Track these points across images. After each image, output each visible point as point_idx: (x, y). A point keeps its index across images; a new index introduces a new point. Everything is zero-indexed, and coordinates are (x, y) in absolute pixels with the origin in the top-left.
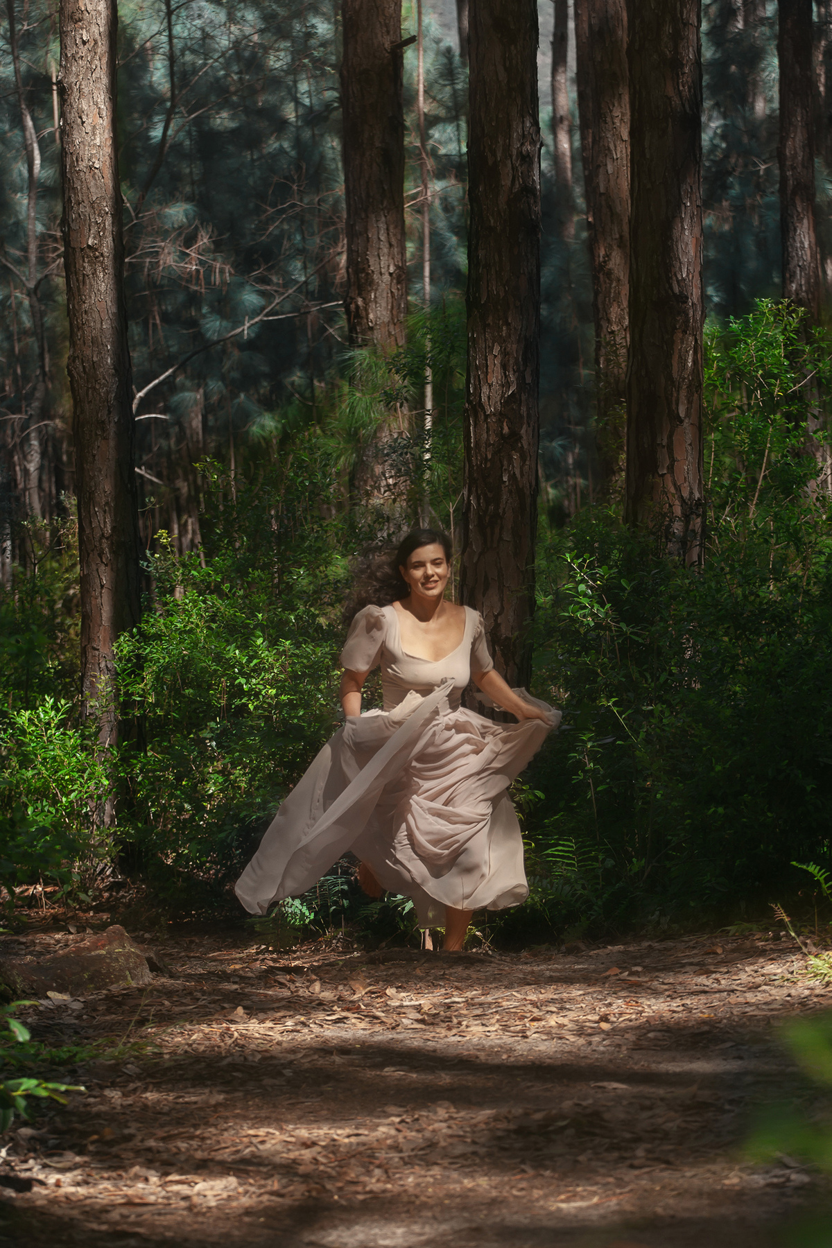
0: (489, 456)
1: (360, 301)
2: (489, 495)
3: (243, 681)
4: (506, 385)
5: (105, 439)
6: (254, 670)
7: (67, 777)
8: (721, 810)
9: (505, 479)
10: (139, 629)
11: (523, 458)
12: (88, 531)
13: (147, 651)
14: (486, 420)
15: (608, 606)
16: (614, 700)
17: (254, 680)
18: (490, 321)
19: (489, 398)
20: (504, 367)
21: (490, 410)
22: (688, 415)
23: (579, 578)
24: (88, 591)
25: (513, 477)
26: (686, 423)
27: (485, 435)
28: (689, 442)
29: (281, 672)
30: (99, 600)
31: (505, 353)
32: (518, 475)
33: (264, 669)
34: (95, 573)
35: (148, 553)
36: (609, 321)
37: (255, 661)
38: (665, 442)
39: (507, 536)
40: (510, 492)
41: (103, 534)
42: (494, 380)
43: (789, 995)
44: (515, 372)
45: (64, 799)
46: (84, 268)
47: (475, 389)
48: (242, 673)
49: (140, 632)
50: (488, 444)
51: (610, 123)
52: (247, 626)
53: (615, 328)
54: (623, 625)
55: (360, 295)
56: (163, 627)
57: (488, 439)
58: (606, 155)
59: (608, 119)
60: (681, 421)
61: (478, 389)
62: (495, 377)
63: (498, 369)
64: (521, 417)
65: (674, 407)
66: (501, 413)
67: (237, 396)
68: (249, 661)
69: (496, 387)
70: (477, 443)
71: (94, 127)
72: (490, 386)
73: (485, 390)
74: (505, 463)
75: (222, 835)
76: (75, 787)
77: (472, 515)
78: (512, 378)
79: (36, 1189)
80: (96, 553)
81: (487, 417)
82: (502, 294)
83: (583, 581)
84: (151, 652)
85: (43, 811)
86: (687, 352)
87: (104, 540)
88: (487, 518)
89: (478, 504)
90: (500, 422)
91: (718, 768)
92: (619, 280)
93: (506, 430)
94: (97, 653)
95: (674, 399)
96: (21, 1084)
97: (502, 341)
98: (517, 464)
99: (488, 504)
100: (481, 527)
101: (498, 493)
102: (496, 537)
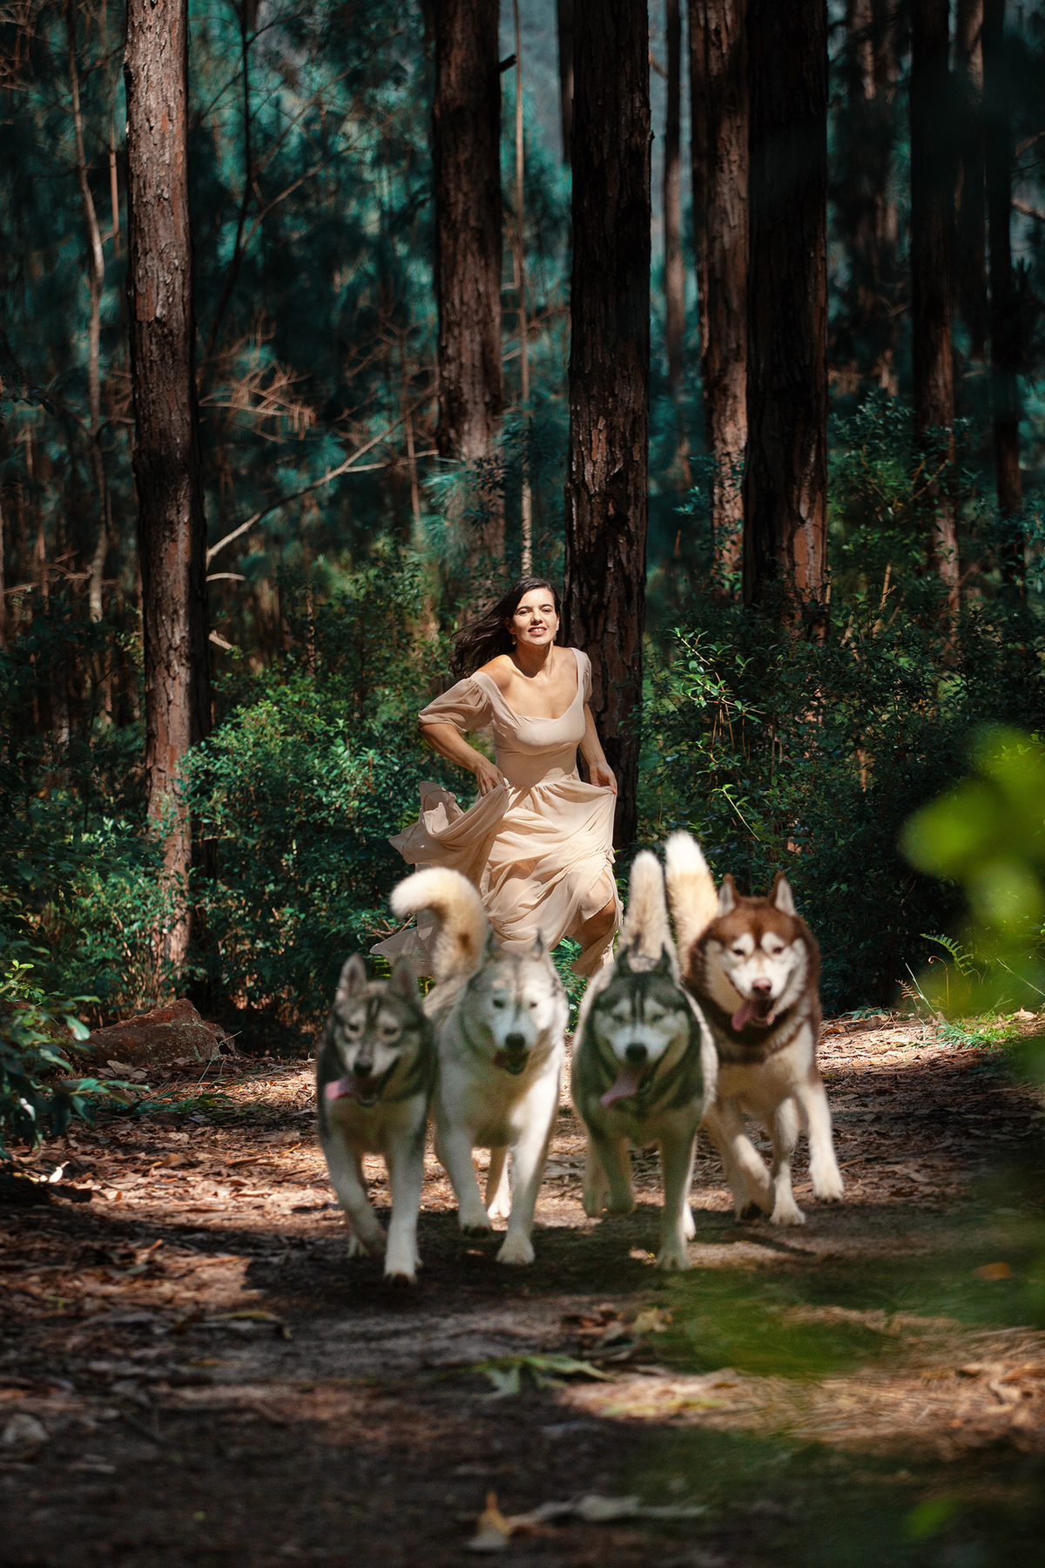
0: (593, 540)
1: (452, 433)
2: (594, 583)
3: (321, 792)
4: (611, 462)
5: (174, 541)
6: (333, 782)
7: (129, 906)
8: (844, 887)
9: (610, 565)
10: (208, 743)
11: (630, 542)
12: (154, 642)
13: (218, 766)
14: (589, 500)
15: (722, 683)
16: (727, 786)
17: (334, 793)
18: (595, 392)
19: (593, 476)
20: (610, 442)
21: (594, 489)
22: (810, 515)
23: (689, 654)
24: (154, 708)
25: (618, 563)
26: (809, 524)
27: (588, 517)
28: (811, 544)
29: (364, 784)
30: (165, 718)
31: (610, 427)
32: (625, 562)
33: (346, 781)
34: (161, 688)
35: (219, 672)
36: (724, 441)
37: (335, 772)
38: (785, 544)
39: (612, 628)
40: (616, 579)
41: (170, 646)
42: (599, 456)
43: (917, 1058)
44: (621, 448)
45: (126, 930)
46: (151, 352)
47: (578, 467)
48: (321, 785)
49: (209, 746)
50: (592, 527)
51: (727, 172)
52: (326, 733)
53: (730, 449)
54: (738, 704)
55: (452, 426)
56: (234, 741)
57: (591, 522)
58: (722, 221)
59: (725, 166)
60: (803, 522)
61: (581, 467)
62: (599, 455)
63: (603, 444)
64: (628, 497)
65: (795, 506)
66: (606, 493)
67: (316, 559)
68: (329, 772)
69: (600, 465)
70: (580, 526)
71: (163, 135)
72: (594, 463)
73: (589, 468)
74: (611, 548)
75: (300, 958)
76: (138, 916)
77: (574, 605)
78: (618, 454)
79: (94, 1200)
80: (163, 666)
81: (591, 497)
82: (608, 363)
83: (694, 657)
84: (221, 767)
85: (102, 941)
86: (810, 446)
87: (172, 652)
88: (591, 608)
89: (581, 592)
90: (605, 503)
91: (841, 842)
92: (735, 397)
93: (611, 511)
94: (163, 775)
95: (795, 498)
96: (78, 1084)
97: (608, 414)
98: (623, 549)
99: (591, 592)
100: (584, 617)
101: (603, 580)
102: (600, 628)
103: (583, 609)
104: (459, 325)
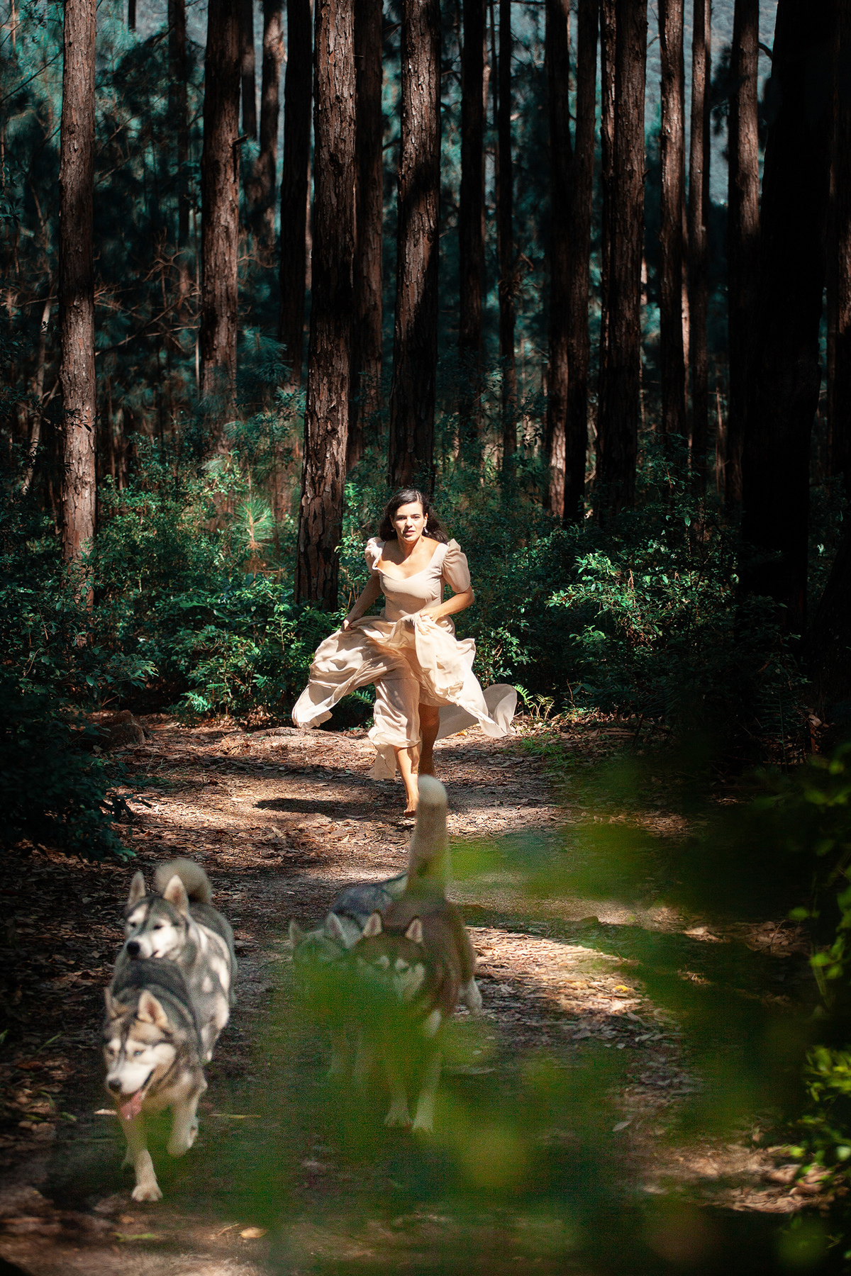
0: (319, 442)
2: (319, 465)
4: (330, 401)
9: (328, 455)
11: (339, 443)
14: (318, 421)
18: (322, 363)
19: (320, 408)
20: (330, 390)
21: (320, 415)
25: (332, 454)
27: (317, 430)
31: (330, 383)
32: (336, 454)
39: (328, 489)
40: (331, 463)
44: (335, 393)
47: (312, 403)
50: (319, 435)
57: (318, 433)
61: (314, 403)
62: (324, 396)
63: (326, 392)
64: (339, 420)
66: (327, 418)
69: (324, 402)
70: (312, 435)
72: (321, 401)
73: (318, 403)
74: (328, 446)
77: (308, 477)
78: (334, 397)
81: (318, 419)
82: (330, 348)
88: (317, 478)
89: (312, 470)
90: (326, 423)
93: (329, 427)
97: (329, 376)
98: (335, 447)
99: (317, 470)
100: (313, 483)
101: (324, 464)
102: (322, 489)
103: (313, 478)
104: (214, 277)
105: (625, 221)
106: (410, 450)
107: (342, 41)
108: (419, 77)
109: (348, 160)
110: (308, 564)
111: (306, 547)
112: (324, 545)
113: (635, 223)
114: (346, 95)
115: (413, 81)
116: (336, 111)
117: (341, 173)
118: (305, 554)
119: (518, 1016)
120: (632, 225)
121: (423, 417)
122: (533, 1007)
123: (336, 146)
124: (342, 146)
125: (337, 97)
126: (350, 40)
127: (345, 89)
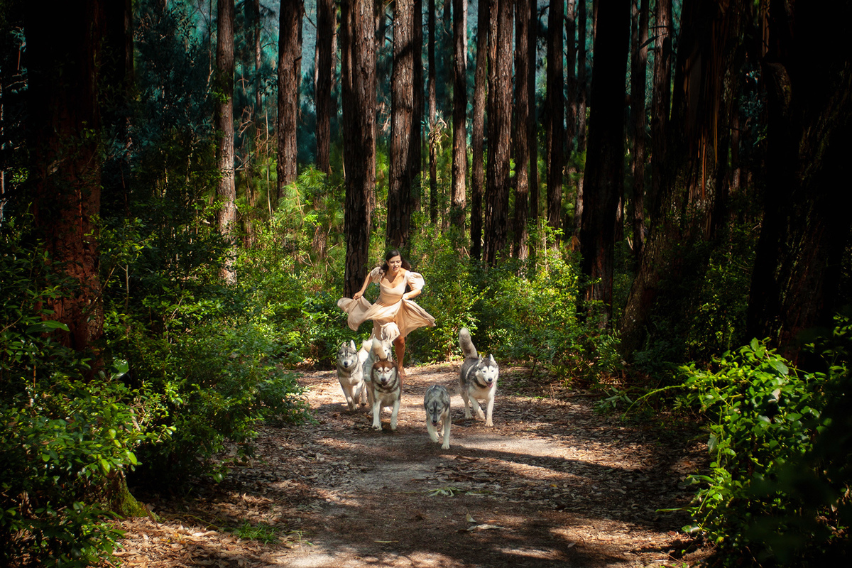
105: (502, 102)
106: (398, 229)
107: (368, 9)
108: (402, 28)
109: (370, 71)
110: (350, 286)
111: (349, 278)
112: (359, 277)
113: (508, 103)
114: (369, 37)
115: (400, 30)
116: (364, 45)
117: (367, 78)
118: (349, 281)
119: (507, 498)
120: (506, 104)
121: (404, 211)
122: (514, 494)
123: (365, 64)
124: (368, 64)
125: (365, 39)
126: (372, 9)
127: (369, 34)
